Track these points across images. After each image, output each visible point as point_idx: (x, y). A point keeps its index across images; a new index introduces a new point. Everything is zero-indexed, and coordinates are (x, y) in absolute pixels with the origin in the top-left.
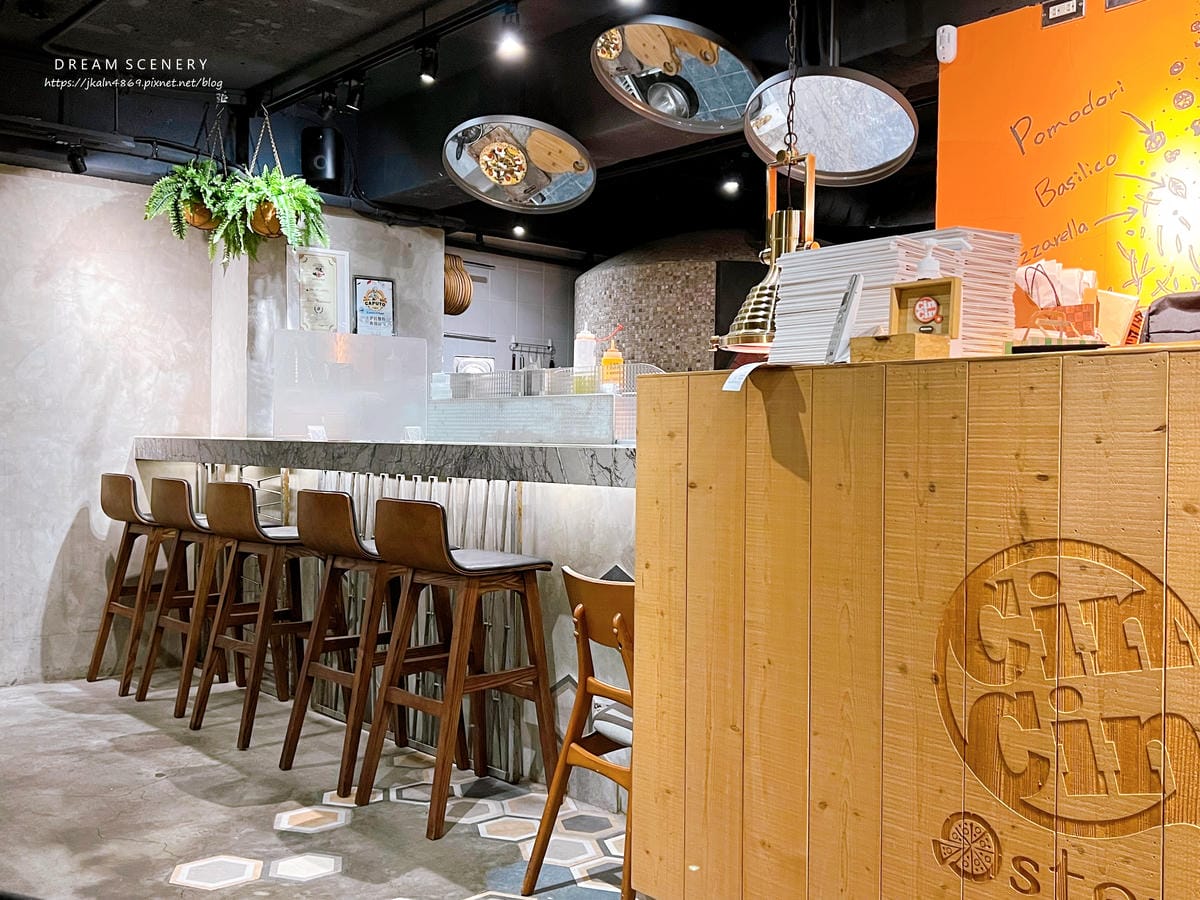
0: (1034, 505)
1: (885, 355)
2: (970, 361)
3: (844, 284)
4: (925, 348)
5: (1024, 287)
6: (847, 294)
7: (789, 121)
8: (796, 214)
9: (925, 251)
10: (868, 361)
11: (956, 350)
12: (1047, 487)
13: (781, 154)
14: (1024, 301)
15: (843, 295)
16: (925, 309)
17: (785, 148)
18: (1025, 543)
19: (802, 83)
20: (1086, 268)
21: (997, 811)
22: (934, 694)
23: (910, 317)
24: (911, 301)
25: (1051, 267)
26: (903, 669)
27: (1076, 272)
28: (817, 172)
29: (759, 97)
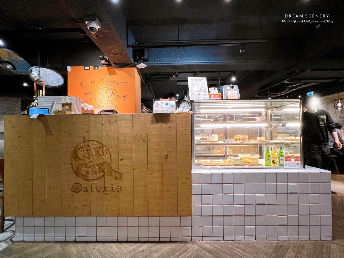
0: (86, 136)
1: (60, 113)
2: (75, 115)
3: (52, 103)
4: (67, 113)
5: (82, 107)
6: (52, 104)
7: (39, 75)
8: (41, 91)
9: (67, 98)
10: (57, 114)
11: (72, 113)
12: (87, 133)
13: (37, 80)
14: (83, 109)
15: (51, 105)
16: (67, 107)
17: (38, 79)
18: (84, 141)
19: (41, 69)
20: (92, 105)
21: (81, 181)
22: (70, 166)
23: (64, 108)
24: (65, 106)
25: (87, 104)
26: (65, 163)
27: (90, 106)
28: (45, 85)
29: (31, 70)
